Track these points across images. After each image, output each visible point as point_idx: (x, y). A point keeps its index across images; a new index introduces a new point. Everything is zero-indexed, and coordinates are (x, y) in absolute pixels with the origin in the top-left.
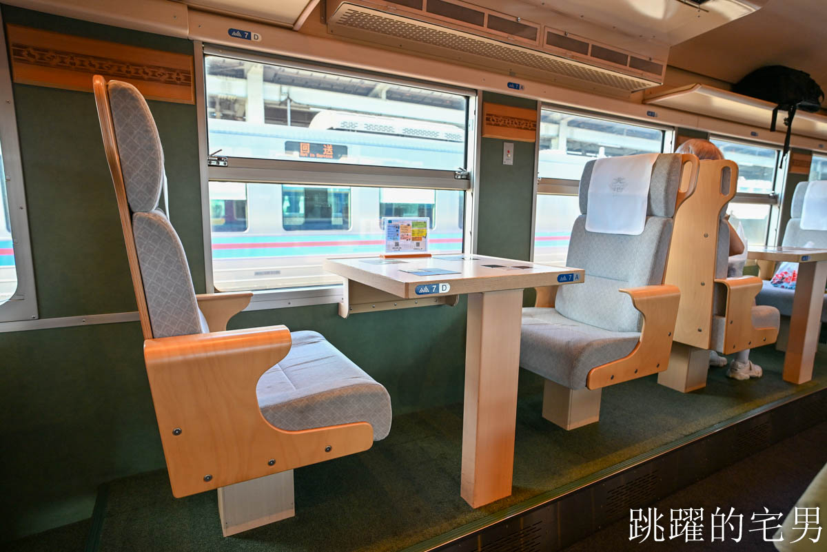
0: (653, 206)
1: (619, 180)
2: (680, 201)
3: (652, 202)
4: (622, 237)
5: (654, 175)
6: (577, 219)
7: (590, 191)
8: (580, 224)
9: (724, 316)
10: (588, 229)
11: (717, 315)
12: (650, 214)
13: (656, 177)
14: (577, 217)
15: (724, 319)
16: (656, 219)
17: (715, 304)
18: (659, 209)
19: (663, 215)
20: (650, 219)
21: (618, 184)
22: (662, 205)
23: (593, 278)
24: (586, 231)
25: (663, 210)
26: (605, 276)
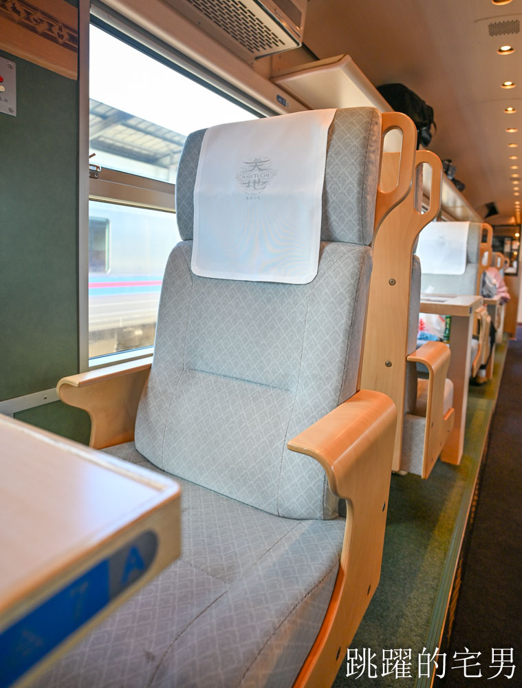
0: (333, 218)
1: (256, 164)
2: (384, 210)
3: (331, 210)
4: (270, 289)
5: (332, 150)
6: (174, 250)
7: (197, 190)
8: (179, 260)
9: (424, 416)
10: (196, 270)
11: (408, 413)
12: (327, 237)
13: (338, 154)
14: (173, 245)
15: (424, 422)
16: (342, 248)
17: (406, 396)
18: (345, 227)
19: (356, 241)
20: (330, 247)
21: (256, 172)
22: (352, 217)
23: (212, 378)
24: (192, 276)
25: (356, 228)
26: (238, 375)
